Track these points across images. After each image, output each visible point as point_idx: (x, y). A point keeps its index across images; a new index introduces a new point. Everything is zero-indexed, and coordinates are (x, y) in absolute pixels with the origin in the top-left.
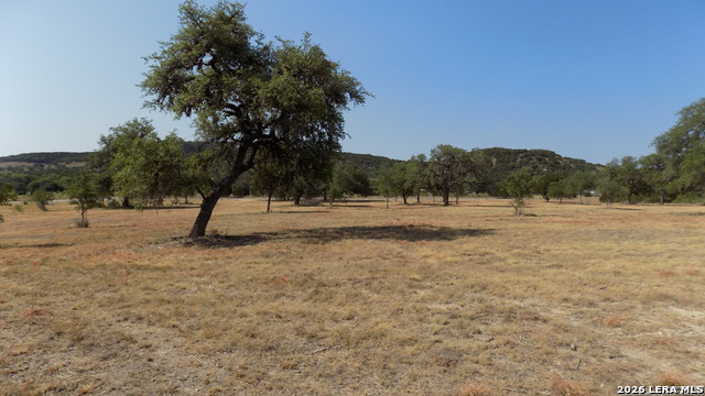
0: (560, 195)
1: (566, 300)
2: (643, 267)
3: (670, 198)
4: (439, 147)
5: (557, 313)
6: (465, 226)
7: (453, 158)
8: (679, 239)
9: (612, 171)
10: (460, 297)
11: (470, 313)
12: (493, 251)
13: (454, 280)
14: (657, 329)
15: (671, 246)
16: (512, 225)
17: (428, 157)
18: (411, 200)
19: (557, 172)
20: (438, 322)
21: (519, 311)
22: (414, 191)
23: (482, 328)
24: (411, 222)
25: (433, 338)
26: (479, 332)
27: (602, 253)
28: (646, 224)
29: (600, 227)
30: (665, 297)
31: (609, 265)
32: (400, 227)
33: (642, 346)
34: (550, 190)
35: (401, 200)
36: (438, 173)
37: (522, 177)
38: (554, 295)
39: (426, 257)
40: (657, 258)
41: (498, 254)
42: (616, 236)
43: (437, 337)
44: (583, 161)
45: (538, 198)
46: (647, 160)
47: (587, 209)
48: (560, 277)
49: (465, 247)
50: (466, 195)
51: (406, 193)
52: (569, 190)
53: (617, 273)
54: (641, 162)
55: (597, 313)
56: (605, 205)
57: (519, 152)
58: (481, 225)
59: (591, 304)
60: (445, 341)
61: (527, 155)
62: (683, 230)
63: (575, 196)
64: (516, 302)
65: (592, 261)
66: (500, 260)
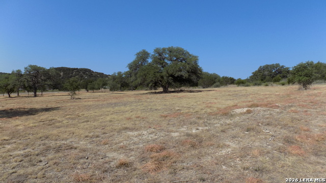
0: (93, 89)
1: (87, 137)
2: (121, 117)
3: (135, 88)
4: (29, 66)
5: (83, 143)
6: (44, 106)
7: (38, 72)
8: (135, 104)
9: (114, 78)
10: (32, 145)
11: (36, 152)
12: (56, 118)
13: (31, 137)
14: (121, 142)
15: (132, 107)
16: (69, 104)
17: (23, 72)
18: (13, 95)
19: (92, 79)
20: (16, 161)
21: (64, 146)
22: (15, 90)
23: (42, 159)
24: (12, 107)
25: (11, 171)
26: (41, 161)
27: (106, 113)
28: (125, 99)
29: (108, 102)
30: (126, 129)
31: (108, 118)
32: (4, 111)
33: (115, 151)
34: (89, 87)
35: (6, 95)
36: (29, 80)
37: (73, 81)
38: (82, 135)
39: (17, 126)
40: (127, 113)
41: (59, 119)
42: (113, 105)
43: (14, 170)
44: (103, 74)
45: (84, 90)
46: (126, 73)
47: (104, 94)
48: (86, 127)
49: (42, 117)
50: (47, 91)
51: (10, 91)
52: (96, 86)
53: (111, 121)
54: (124, 74)
55: (99, 140)
56: (111, 92)
57: (74, 69)
58: (54, 106)
59: (98, 136)
60: (19, 171)
61: (78, 70)
62: (137, 100)
63: (99, 89)
64: (63, 142)
65: (102, 117)
66: (59, 122)
